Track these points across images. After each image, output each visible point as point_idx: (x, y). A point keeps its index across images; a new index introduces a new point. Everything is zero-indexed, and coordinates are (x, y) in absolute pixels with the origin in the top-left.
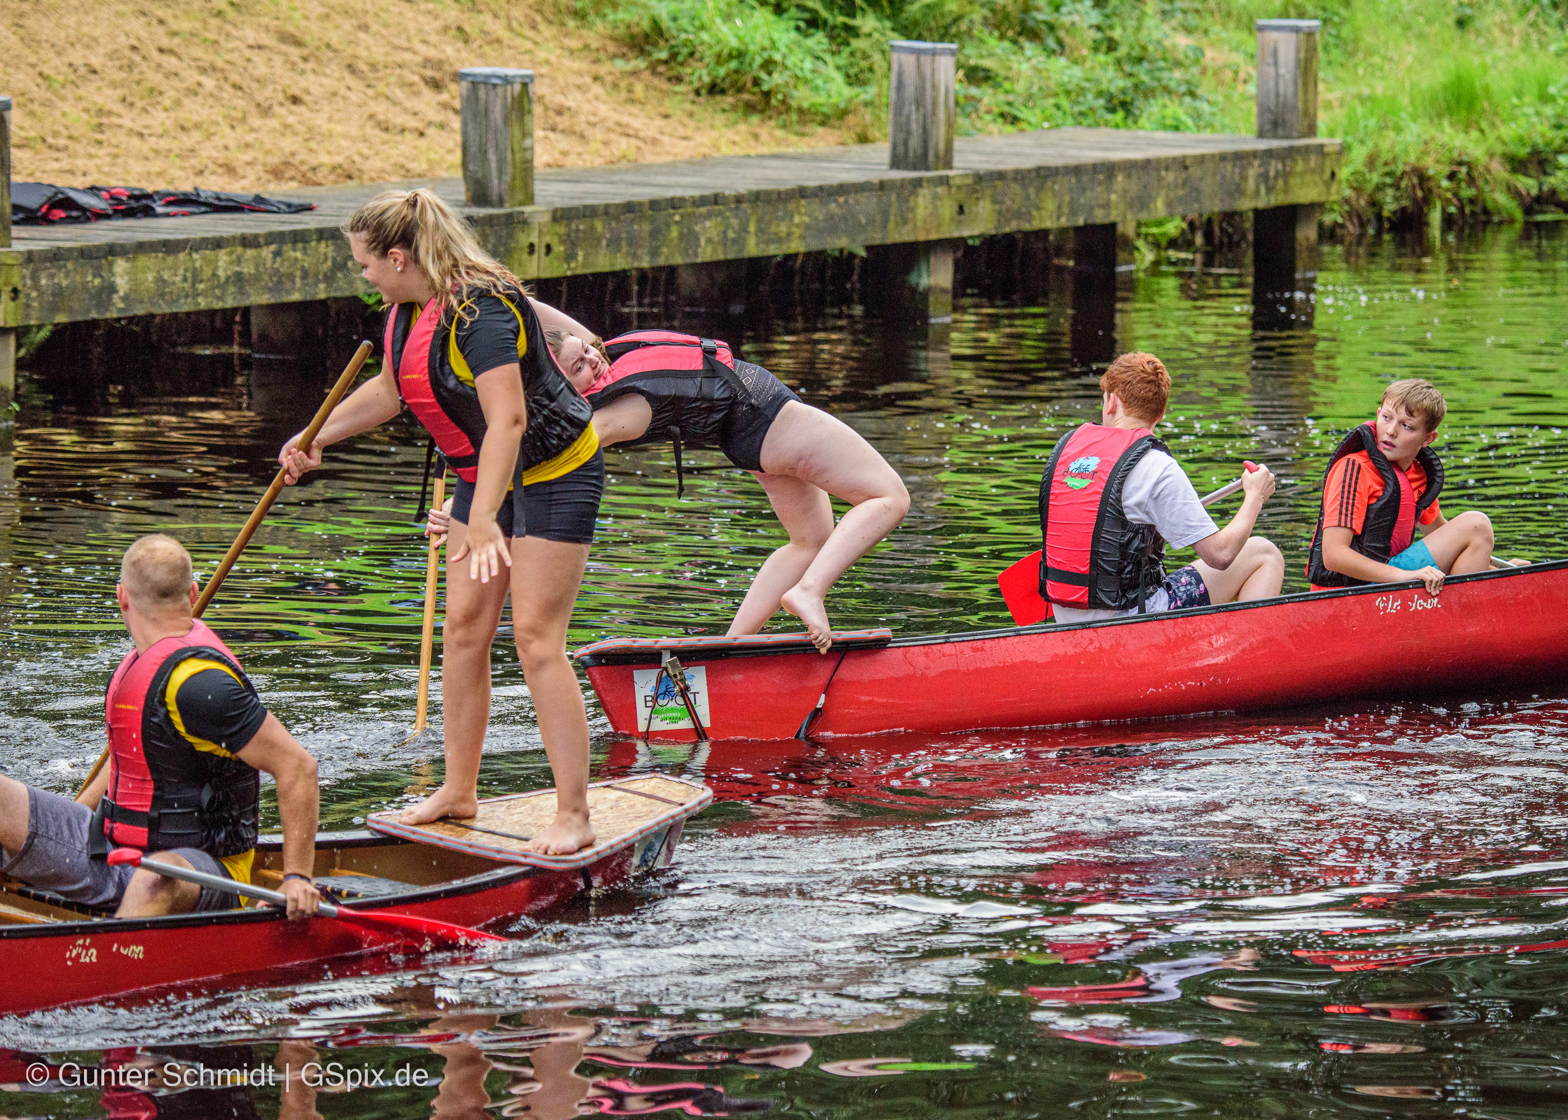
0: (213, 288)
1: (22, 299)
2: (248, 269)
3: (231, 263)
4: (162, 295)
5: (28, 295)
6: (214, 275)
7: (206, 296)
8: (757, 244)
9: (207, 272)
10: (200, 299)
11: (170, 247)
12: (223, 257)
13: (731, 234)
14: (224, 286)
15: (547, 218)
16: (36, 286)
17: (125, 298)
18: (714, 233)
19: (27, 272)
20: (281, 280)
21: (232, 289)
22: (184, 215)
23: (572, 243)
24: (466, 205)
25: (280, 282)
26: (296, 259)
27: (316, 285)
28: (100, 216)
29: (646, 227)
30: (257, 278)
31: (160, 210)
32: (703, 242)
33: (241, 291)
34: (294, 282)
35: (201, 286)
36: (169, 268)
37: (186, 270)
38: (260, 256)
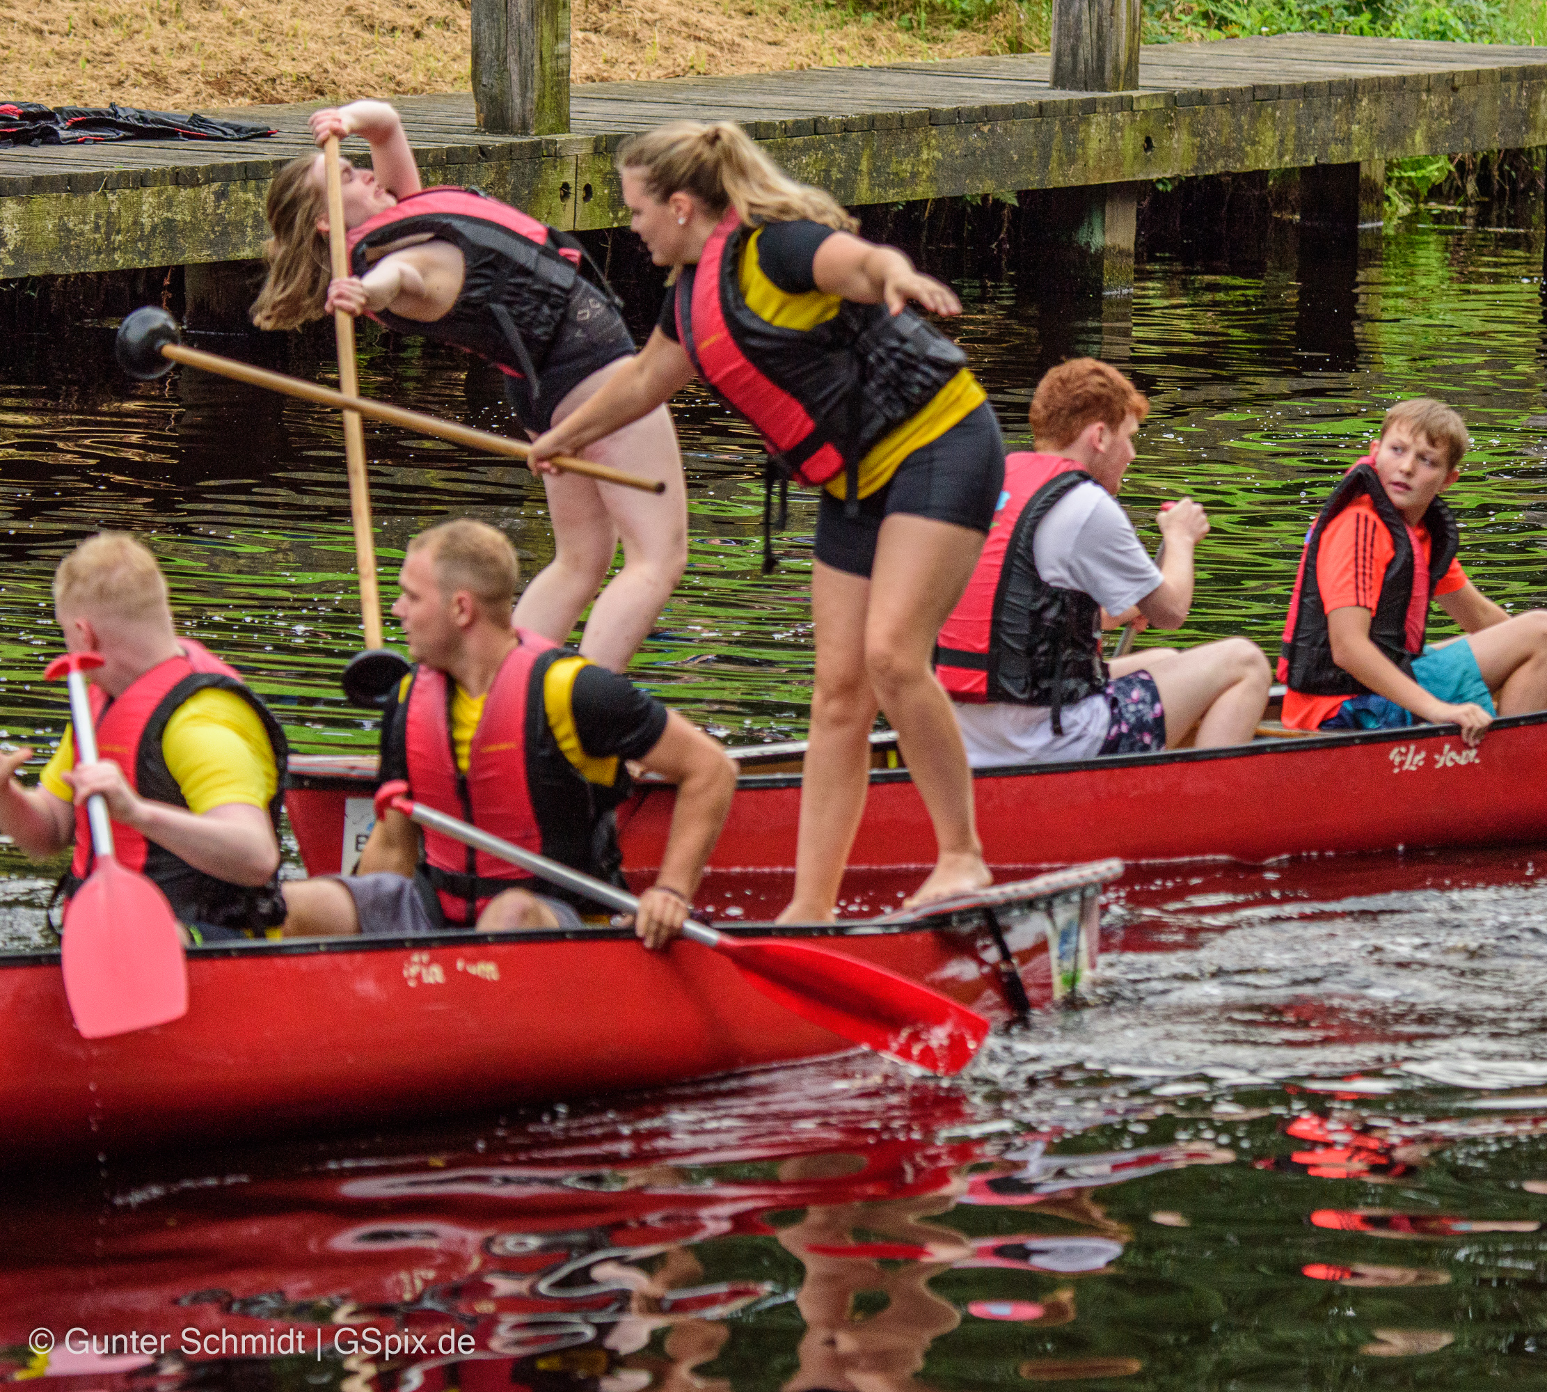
0: (134, 241)
2: (182, 215)
3: (160, 206)
4: (66, 250)
6: (136, 223)
7: (124, 252)
9: (127, 219)
10: (117, 256)
11: (77, 185)
12: (148, 199)
13: (836, 175)
14: (149, 239)
15: (586, 149)
17: (16, 254)
20: (226, 231)
21: (159, 242)
22: (97, 141)
24: (478, 131)
25: (224, 233)
26: (247, 202)
30: (195, 227)
31: (64, 134)
33: (173, 246)
34: (244, 233)
35: (119, 238)
36: (76, 213)
37: (98, 216)
38: (197, 198)
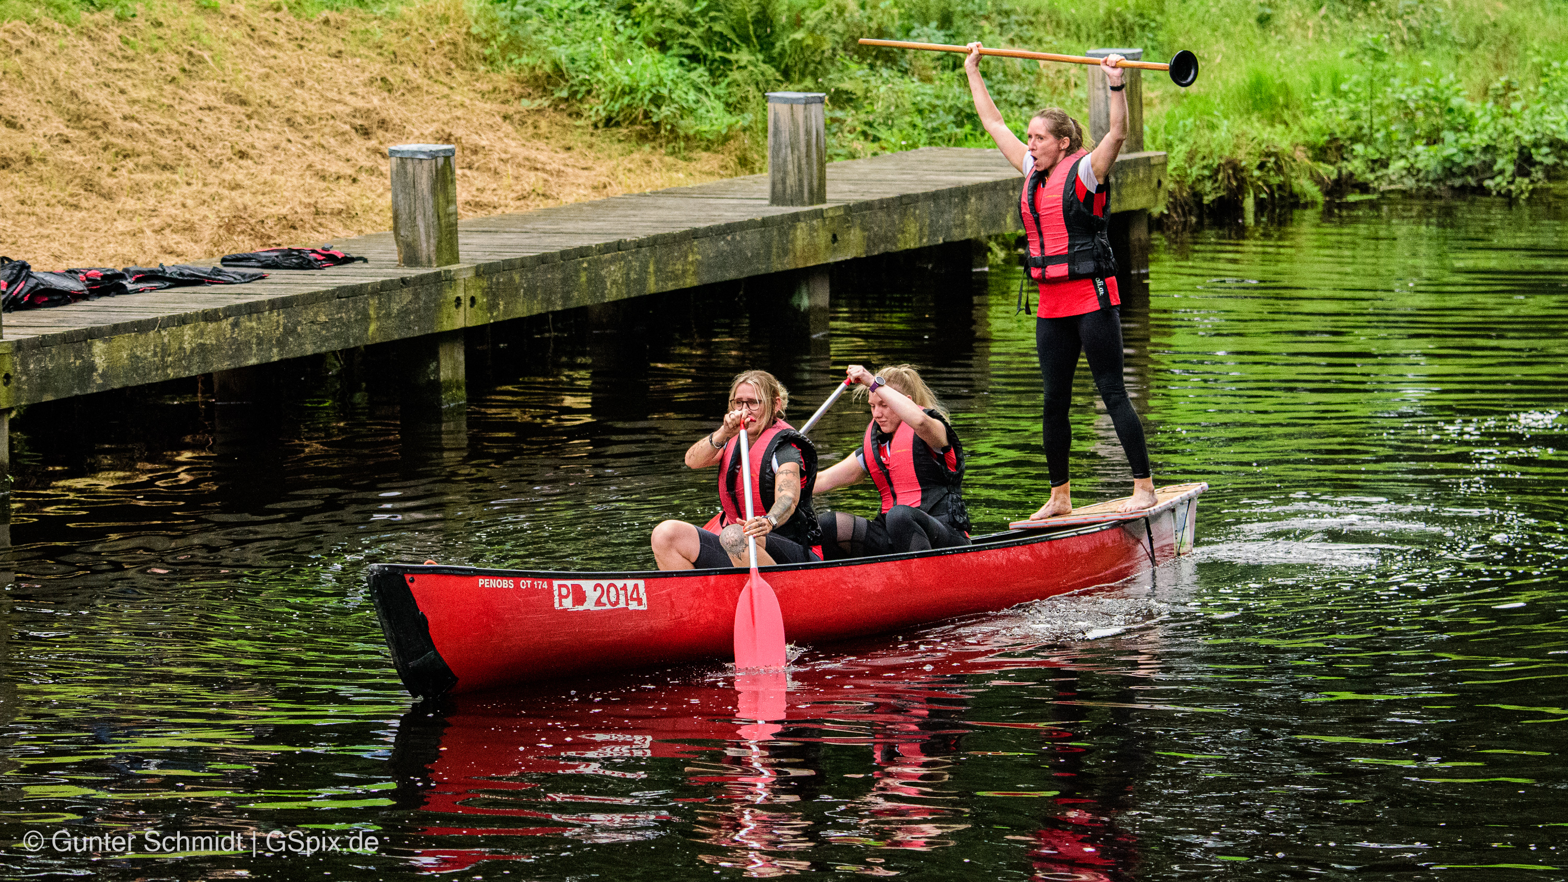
0: (180, 360)
1: (13, 383)
2: (210, 341)
3: (195, 336)
4: (136, 370)
5: (18, 380)
6: (181, 348)
7: (174, 367)
8: (657, 283)
9: (175, 346)
10: (169, 371)
11: (141, 328)
12: (187, 332)
13: (633, 276)
14: (189, 358)
15: (471, 274)
16: (25, 372)
17: (104, 375)
18: (618, 276)
19: (17, 360)
20: (240, 348)
21: (196, 359)
22: (152, 290)
23: (493, 294)
24: (398, 267)
25: (238, 350)
26: (252, 328)
27: (270, 350)
28: (77, 297)
29: (559, 276)
30: (219, 347)
31: (130, 287)
32: (608, 284)
33: (204, 361)
34: (251, 348)
35: (170, 359)
36: (141, 346)
37: (156, 346)
38: (219, 328)
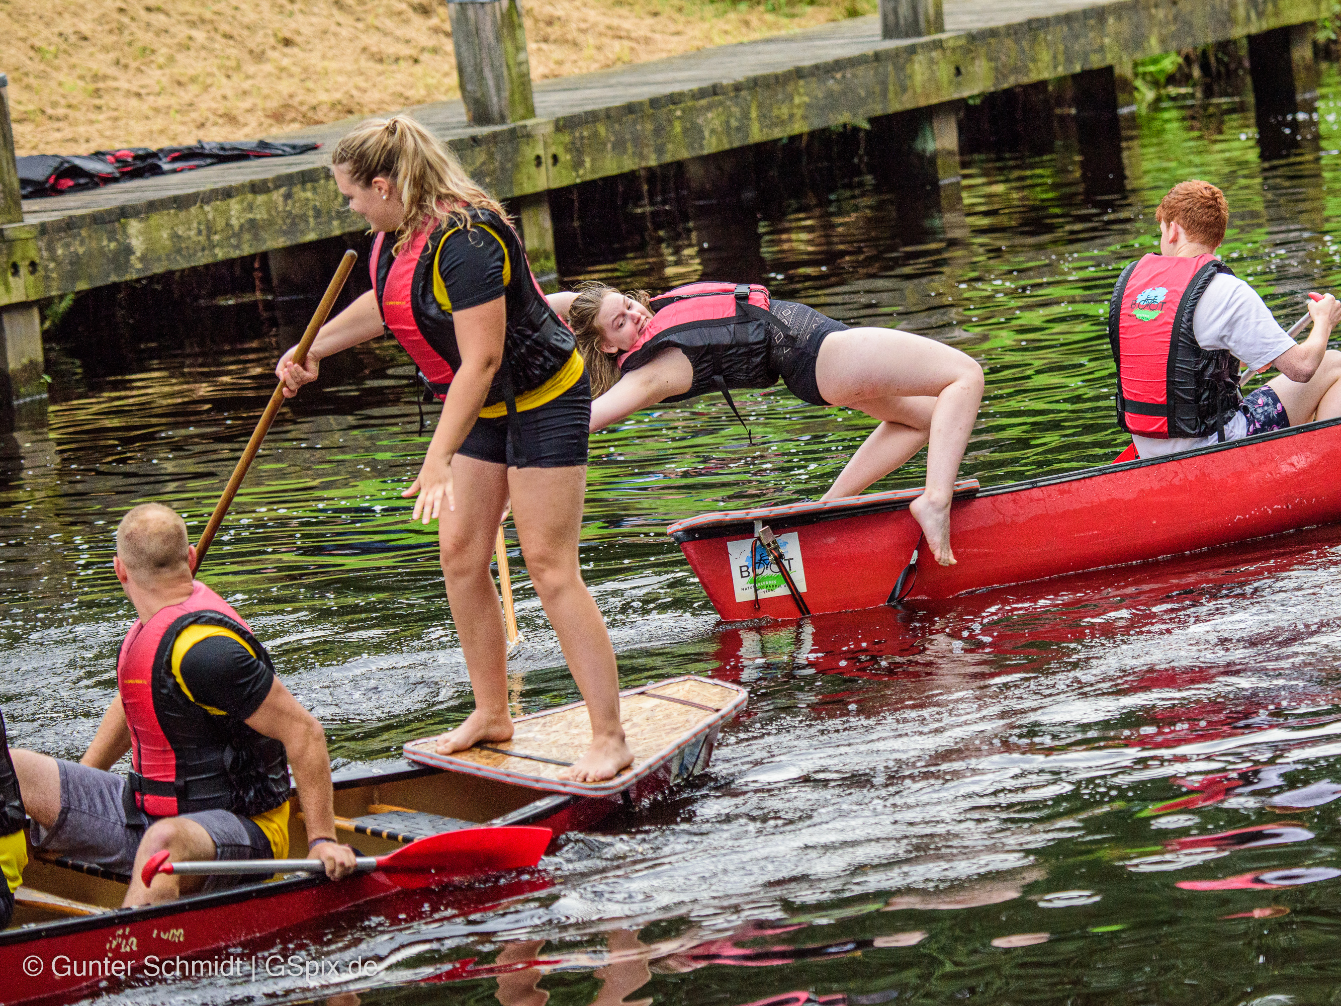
0: (228, 238)
1: (41, 272)
2: (260, 215)
3: (244, 210)
4: (179, 251)
5: (46, 268)
6: (228, 225)
7: (222, 247)
8: (761, 130)
9: (220, 223)
10: (217, 251)
11: (181, 203)
12: (234, 206)
13: (734, 123)
14: (238, 235)
15: (550, 128)
16: (53, 258)
17: (142, 259)
18: (717, 124)
19: (42, 244)
20: (295, 222)
21: (247, 236)
22: (191, 169)
23: (577, 150)
24: (469, 126)
25: (294, 224)
26: (307, 199)
27: (330, 222)
28: (107, 180)
29: (649, 126)
30: (271, 222)
31: (166, 167)
32: (707, 134)
33: (256, 237)
34: (307, 222)
35: (216, 238)
36: (183, 224)
37: (199, 223)
38: (270, 201)
